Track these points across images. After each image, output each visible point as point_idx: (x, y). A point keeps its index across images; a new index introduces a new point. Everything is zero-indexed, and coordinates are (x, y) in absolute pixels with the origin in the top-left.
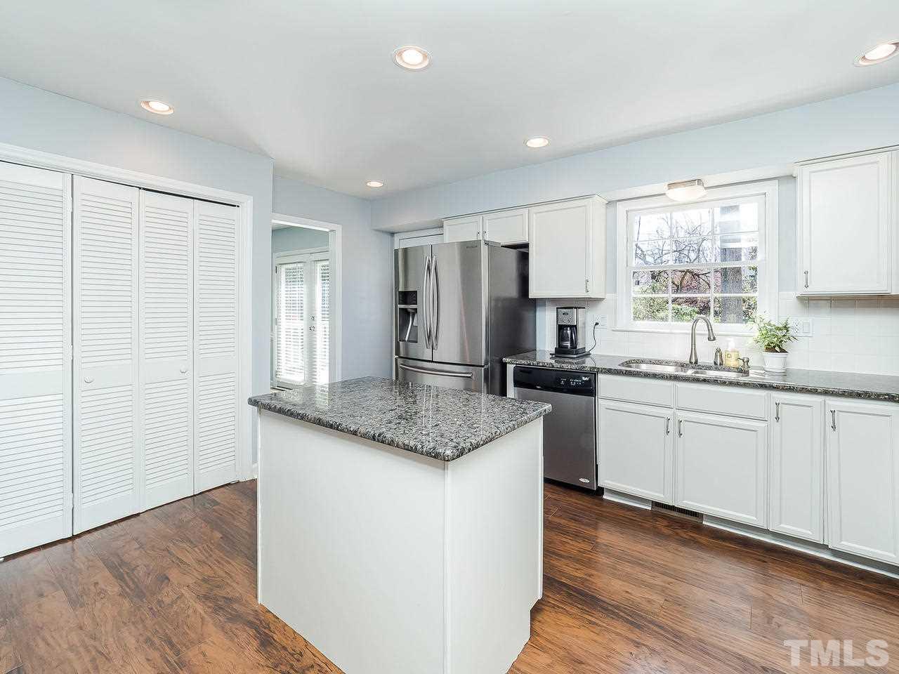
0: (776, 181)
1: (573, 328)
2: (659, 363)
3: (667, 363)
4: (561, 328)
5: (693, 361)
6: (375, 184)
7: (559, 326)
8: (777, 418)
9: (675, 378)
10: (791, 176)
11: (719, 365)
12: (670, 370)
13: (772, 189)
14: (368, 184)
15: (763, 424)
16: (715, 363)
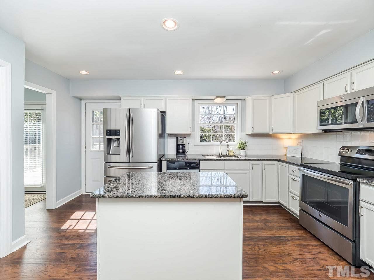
0: (241, 100)
1: (183, 145)
2: (210, 156)
3: (213, 156)
4: (178, 145)
5: (220, 154)
6: (84, 73)
7: (178, 144)
8: (252, 169)
9: (217, 160)
10: (245, 99)
11: (228, 156)
12: (215, 157)
13: (240, 103)
14: (80, 72)
15: (248, 171)
16: (227, 154)
